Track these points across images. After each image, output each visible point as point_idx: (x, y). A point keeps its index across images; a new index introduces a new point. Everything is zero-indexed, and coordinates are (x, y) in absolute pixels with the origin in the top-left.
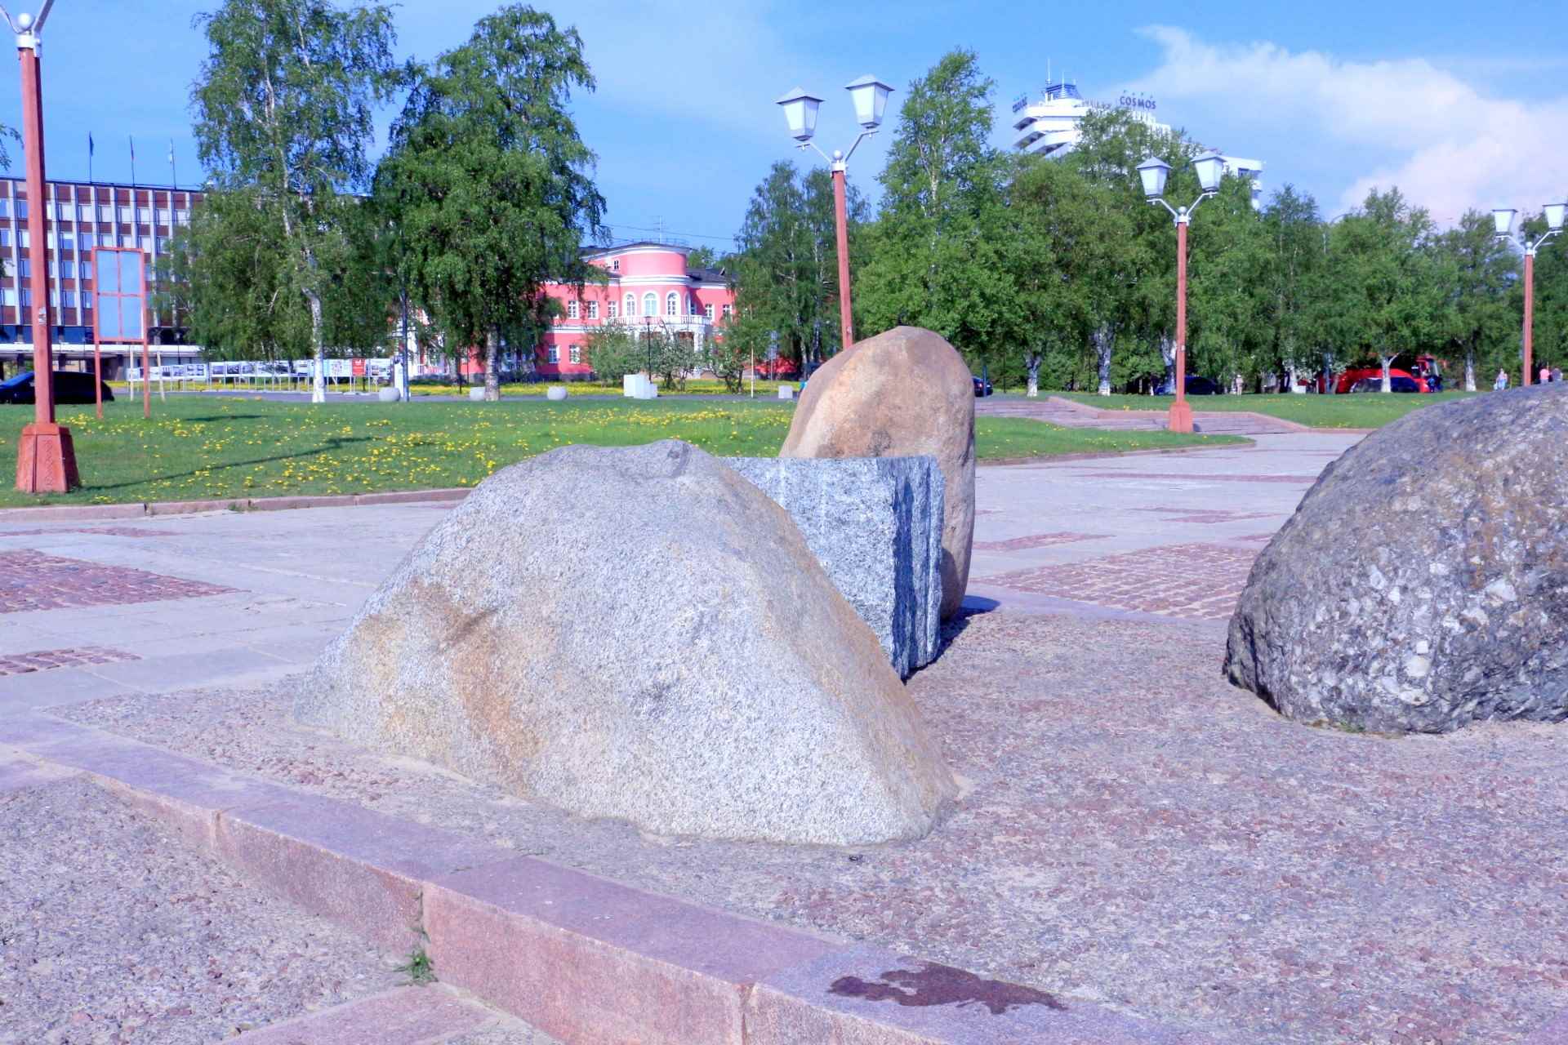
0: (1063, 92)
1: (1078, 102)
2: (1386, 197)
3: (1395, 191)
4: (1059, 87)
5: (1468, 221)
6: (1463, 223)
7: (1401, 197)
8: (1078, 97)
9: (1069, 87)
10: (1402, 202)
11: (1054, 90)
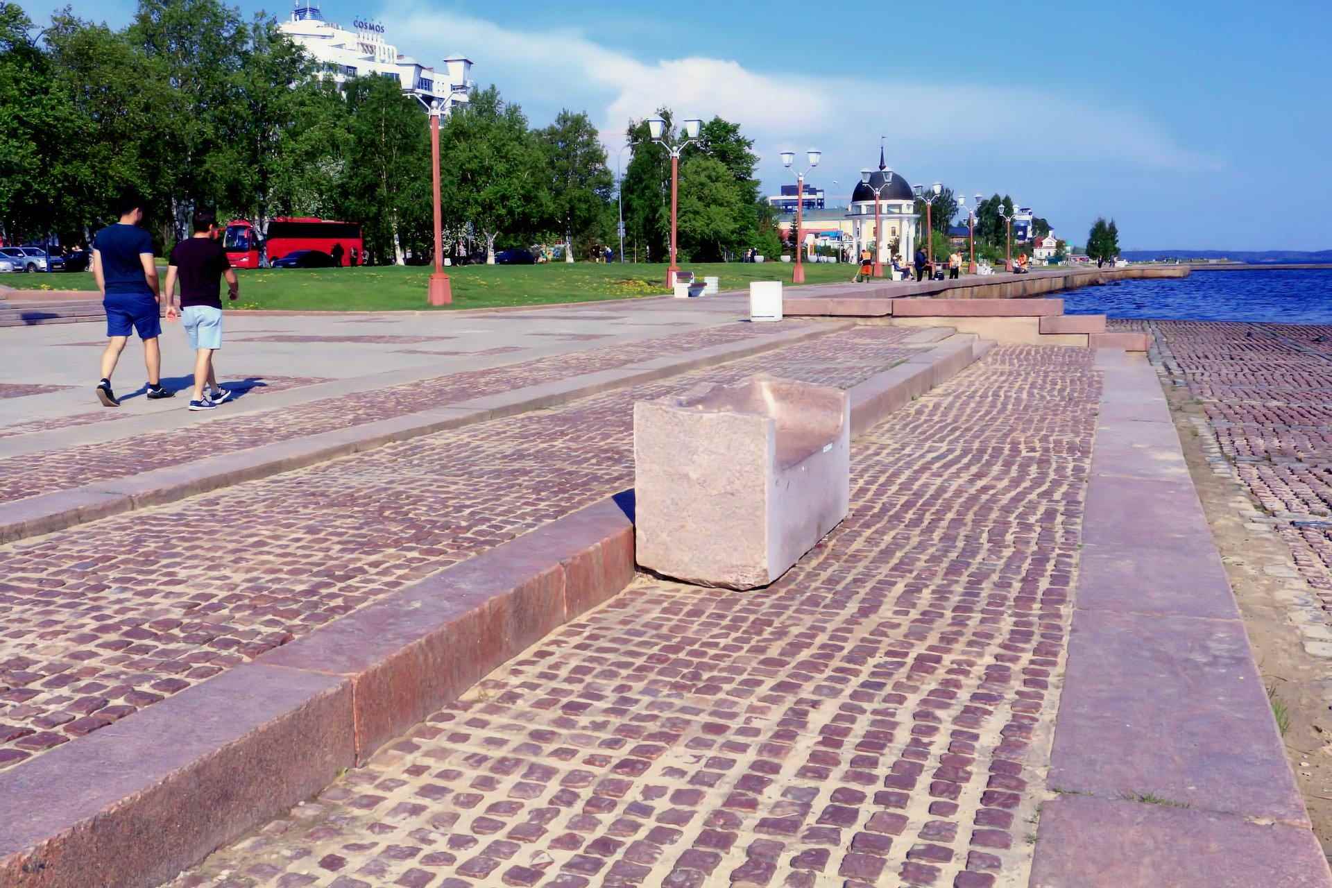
0: (308, 14)
1: (322, 23)
2: (485, 93)
3: (493, 87)
4: (305, 10)
5: (563, 119)
6: (558, 121)
7: (499, 93)
8: (320, 18)
9: (313, 10)
10: (498, 97)
11: (301, 13)
